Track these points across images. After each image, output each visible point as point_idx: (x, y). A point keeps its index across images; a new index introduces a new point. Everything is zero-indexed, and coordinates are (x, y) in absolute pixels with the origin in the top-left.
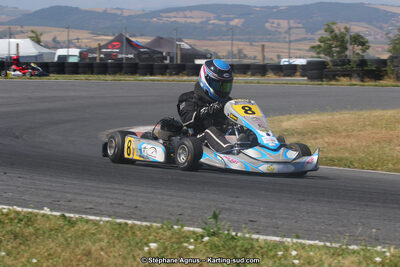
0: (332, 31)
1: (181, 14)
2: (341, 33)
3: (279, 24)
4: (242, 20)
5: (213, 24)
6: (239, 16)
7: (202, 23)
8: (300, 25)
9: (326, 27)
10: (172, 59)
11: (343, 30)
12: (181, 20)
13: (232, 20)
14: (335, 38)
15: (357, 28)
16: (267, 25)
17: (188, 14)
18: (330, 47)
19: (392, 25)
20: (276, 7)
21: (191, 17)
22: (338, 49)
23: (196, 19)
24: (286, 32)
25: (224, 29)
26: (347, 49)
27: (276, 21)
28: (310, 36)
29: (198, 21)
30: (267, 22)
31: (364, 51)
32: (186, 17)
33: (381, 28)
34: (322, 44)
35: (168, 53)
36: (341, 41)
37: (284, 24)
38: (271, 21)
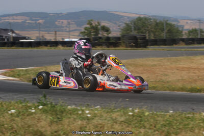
0: (91, 24)
1: (11, 18)
2: (96, 25)
3: (62, 22)
4: (43, 21)
5: (28, 23)
6: (42, 18)
7: (22, 22)
8: (73, 23)
9: (88, 22)
10: (8, 40)
11: (97, 24)
12: (11, 21)
13: (38, 20)
14: (93, 27)
15: (103, 24)
16: (57, 23)
17: (15, 17)
18: (90, 32)
19: (122, 22)
20: (61, 14)
21: (17, 19)
22: (94, 34)
23: (19, 20)
24: (66, 27)
25: (35, 25)
26: (99, 34)
27: (61, 21)
28: (78, 28)
29: (20, 21)
30: (57, 21)
31: (108, 35)
32: (14, 19)
33: (115, 23)
34: (86, 31)
35: (6, 37)
36: (96, 29)
37: (65, 22)
38: (59, 20)
